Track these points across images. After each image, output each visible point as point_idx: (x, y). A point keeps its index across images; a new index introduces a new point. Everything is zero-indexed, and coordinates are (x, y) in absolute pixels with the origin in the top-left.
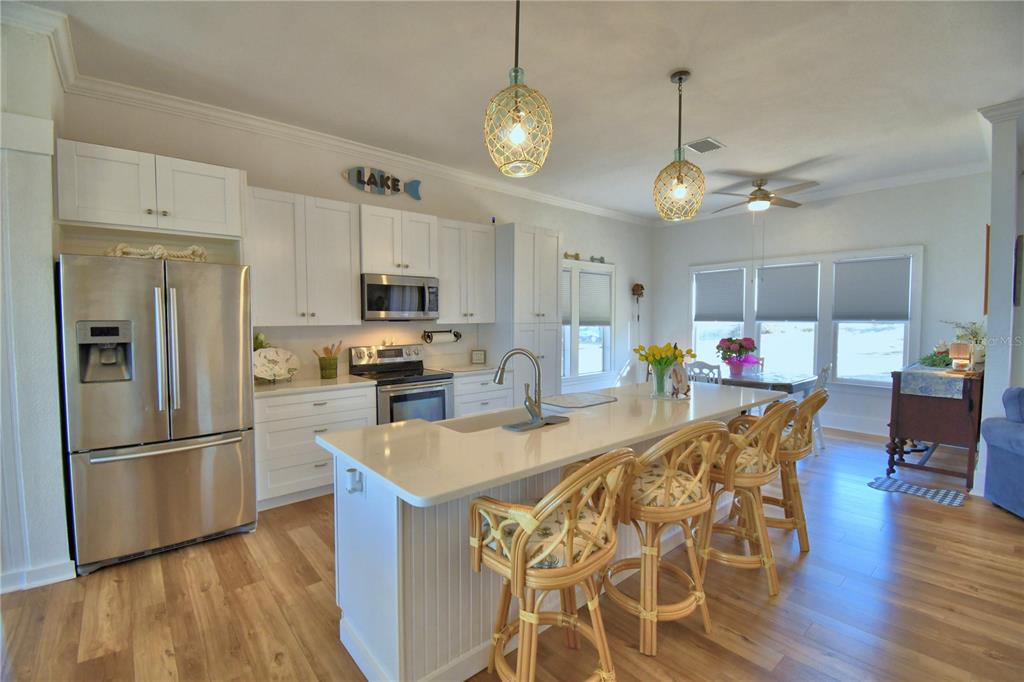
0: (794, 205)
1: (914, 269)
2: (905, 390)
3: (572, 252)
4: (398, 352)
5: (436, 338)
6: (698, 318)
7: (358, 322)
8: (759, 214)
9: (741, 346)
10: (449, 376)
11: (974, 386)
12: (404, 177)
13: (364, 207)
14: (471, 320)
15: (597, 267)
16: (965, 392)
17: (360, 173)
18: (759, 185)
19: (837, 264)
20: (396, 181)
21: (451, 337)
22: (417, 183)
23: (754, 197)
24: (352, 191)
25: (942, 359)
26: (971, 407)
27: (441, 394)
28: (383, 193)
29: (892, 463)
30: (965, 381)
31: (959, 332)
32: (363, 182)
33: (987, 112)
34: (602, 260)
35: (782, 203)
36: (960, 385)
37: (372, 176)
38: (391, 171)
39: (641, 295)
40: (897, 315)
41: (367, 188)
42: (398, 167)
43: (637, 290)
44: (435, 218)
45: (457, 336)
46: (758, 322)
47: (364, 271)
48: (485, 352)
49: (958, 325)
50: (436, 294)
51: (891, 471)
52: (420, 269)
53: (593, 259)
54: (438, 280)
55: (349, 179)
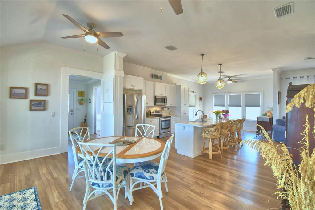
0: (237, 82)
1: (261, 96)
2: (259, 120)
3: (193, 91)
4: (158, 112)
5: (165, 109)
6: (215, 105)
7: (154, 105)
8: (229, 84)
9: (226, 112)
10: (170, 117)
11: (271, 119)
12: (159, 75)
13: (156, 83)
14: (172, 105)
15: (193, 94)
16: (270, 120)
17: (153, 75)
18: (230, 78)
19: (246, 95)
20: (158, 76)
21: (167, 109)
22: (162, 76)
23: (228, 80)
24: (151, 78)
25: (265, 115)
26: (271, 123)
27: (169, 121)
28: (156, 79)
29: (257, 134)
30: (270, 118)
31: (270, 109)
32: (153, 77)
33: (273, 69)
34: (194, 92)
35: (235, 82)
36: (269, 119)
37: (154, 75)
38: (157, 74)
39: (202, 100)
40: (258, 106)
41: (154, 78)
42: (159, 73)
43: (201, 99)
44: (167, 84)
45: (168, 109)
46: (229, 107)
47: (156, 95)
48: (173, 112)
49: (270, 108)
50: (167, 100)
51: (257, 136)
52: (164, 95)
53: (192, 92)
54: (167, 97)
55: (151, 77)
